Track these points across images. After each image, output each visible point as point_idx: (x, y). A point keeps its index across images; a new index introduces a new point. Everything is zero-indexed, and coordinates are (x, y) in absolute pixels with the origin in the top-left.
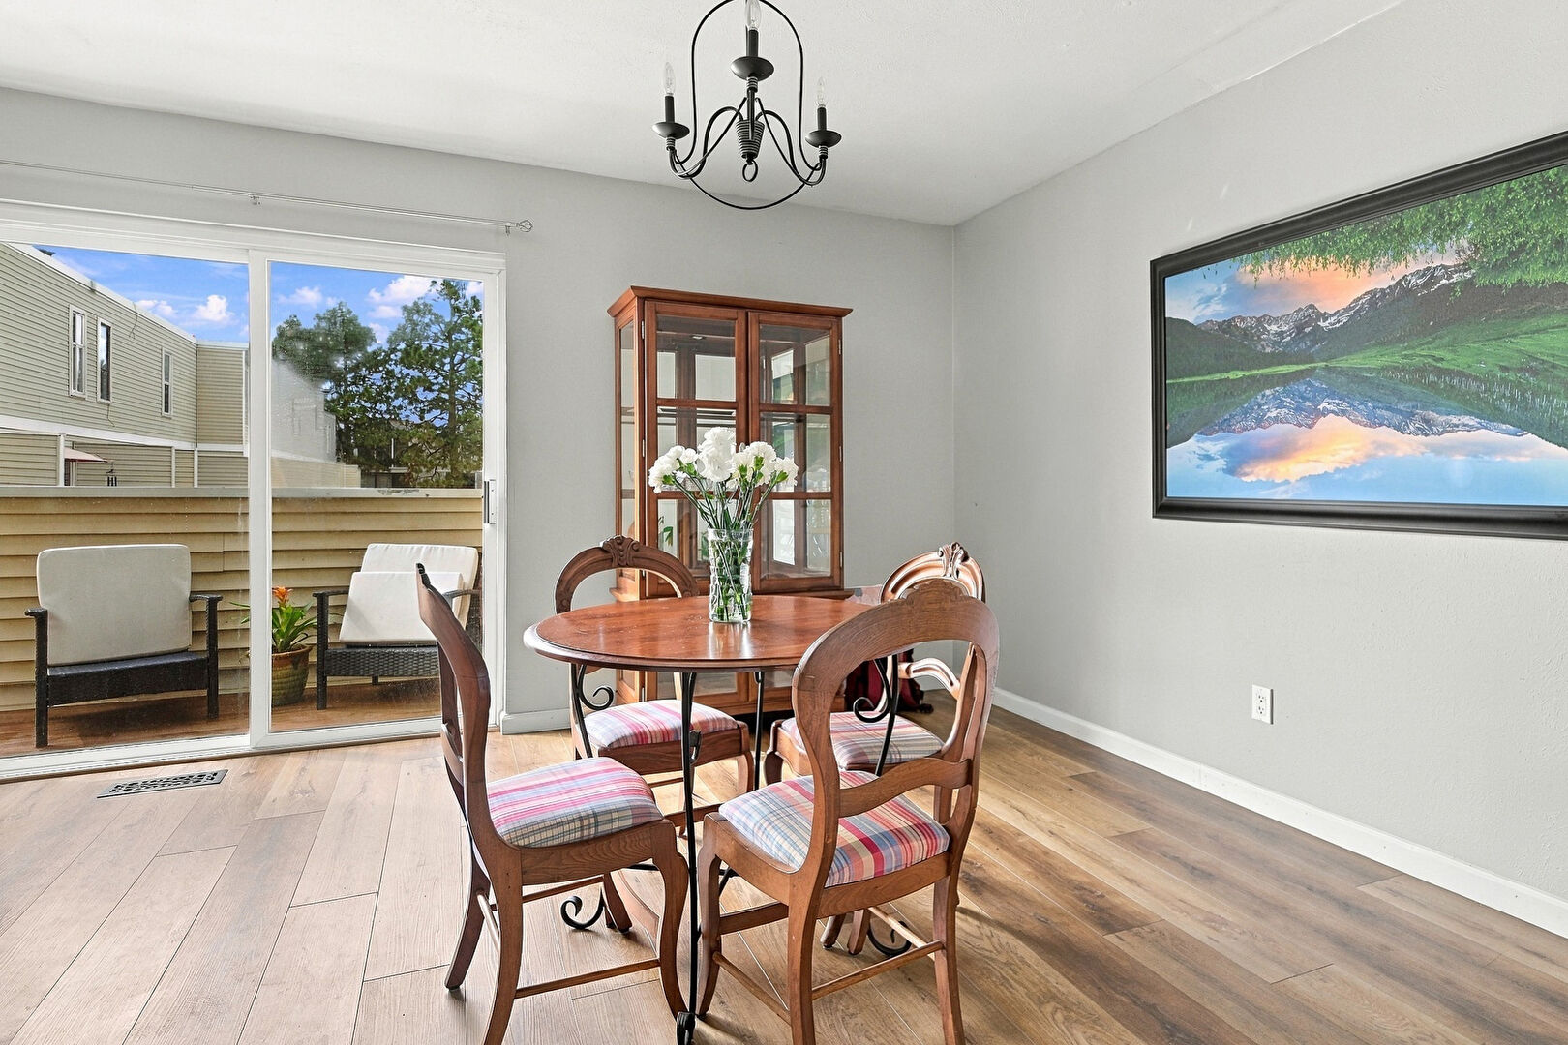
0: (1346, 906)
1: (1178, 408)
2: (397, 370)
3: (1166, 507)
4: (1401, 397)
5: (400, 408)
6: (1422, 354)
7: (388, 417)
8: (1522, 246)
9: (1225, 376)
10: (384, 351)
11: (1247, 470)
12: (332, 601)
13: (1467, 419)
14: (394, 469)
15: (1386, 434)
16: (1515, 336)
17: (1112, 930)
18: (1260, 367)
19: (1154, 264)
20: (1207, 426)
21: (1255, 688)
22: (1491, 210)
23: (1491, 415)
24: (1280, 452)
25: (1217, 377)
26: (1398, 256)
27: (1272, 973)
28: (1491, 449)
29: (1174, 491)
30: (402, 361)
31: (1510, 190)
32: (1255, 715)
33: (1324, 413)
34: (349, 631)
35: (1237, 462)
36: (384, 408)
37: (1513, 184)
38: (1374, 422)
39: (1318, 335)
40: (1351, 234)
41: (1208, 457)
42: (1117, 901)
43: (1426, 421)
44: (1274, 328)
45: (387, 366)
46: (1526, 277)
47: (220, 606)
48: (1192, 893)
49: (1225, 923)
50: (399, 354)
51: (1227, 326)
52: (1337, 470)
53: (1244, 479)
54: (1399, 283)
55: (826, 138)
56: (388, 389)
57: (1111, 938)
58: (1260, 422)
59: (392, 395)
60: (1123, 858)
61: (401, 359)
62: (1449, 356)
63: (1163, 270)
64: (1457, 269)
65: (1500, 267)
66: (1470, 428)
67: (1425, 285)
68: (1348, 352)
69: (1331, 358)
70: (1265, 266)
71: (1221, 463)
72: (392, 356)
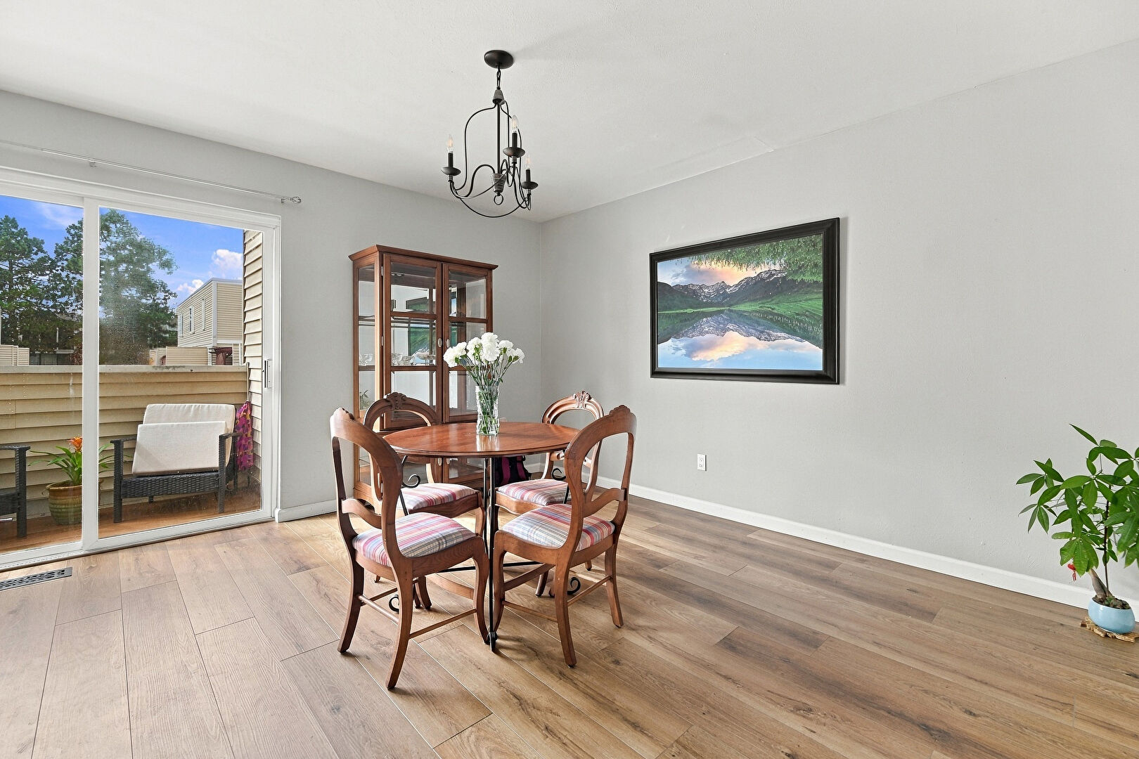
0: (744, 543)
1: (662, 325)
2: (64, 274)
3: (656, 373)
4: (759, 325)
5: (66, 304)
6: (767, 306)
7: (53, 310)
8: (803, 265)
9: (686, 311)
10: (50, 259)
11: (695, 355)
12: (126, 445)
13: (783, 334)
14: (58, 351)
15: (753, 339)
16: (800, 301)
17: (659, 567)
18: (700, 308)
19: (652, 256)
20: (675, 333)
21: (699, 456)
22: (793, 250)
23: (792, 332)
24: (710, 346)
25: (682, 311)
26: (758, 264)
27: (726, 572)
28: (794, 347)
29: (661, 365)
30: (68, 267)
31: (799, 242)
32: (699, 468)
33: (729, 329)
34: (140, 465)
35: (691, 350)
36: (51, 303)
37: (801, 239)
38: (749, 334)
39: (725, 295)
40: (741, 252)
41: (677, 349)
42: (658, 556)
43: (769, 335)
44: (706, 290)
45: (54, 271)
46: (804, 278)
47: (28, 454)
48: (687, 549)
49: (704, 557)
50: (66, 263)
51: (686, 287)
52: (733, 355)
53: (693, 359)
54: (758, 275)
55: (530, 185)
56: (55, 288)
57: (661, 570)
58: (702, 333)
59: (59, 293)
60: (653, 538)
61: (67, 266)
62: (777, 308)
63: (656, 258)
64: (780, 272)
65: (795, 272)
66: (785, 338)
67: (769, 277)
68: (737, 303)
69: (731, 306)
70: (704, 262)
71: (684, 351)
72: (59, 264)
